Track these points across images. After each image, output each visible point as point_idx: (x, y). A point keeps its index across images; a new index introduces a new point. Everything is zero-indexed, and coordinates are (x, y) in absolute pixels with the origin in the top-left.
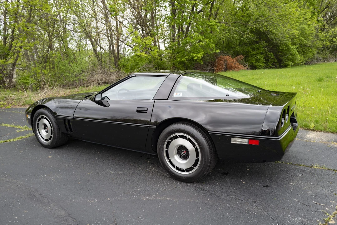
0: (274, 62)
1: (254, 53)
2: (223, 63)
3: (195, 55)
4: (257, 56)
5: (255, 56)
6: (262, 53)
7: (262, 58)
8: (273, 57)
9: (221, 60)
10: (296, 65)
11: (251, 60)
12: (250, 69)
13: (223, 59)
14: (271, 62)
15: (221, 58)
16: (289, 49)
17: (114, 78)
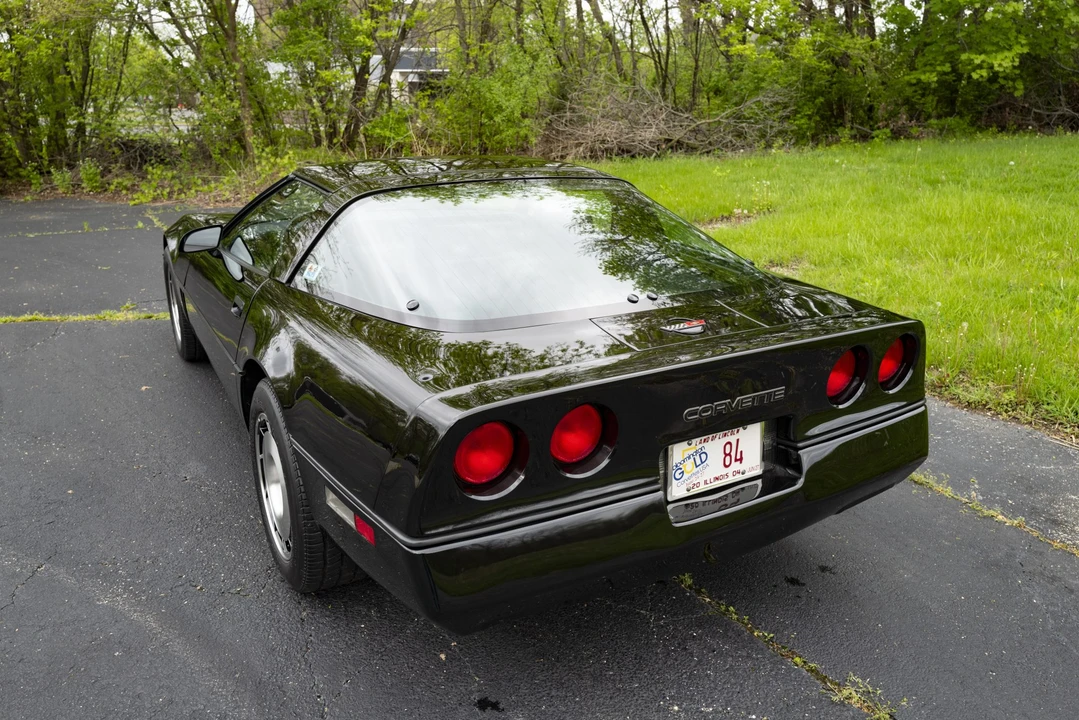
3: (978, 59)
17: (650, 134)
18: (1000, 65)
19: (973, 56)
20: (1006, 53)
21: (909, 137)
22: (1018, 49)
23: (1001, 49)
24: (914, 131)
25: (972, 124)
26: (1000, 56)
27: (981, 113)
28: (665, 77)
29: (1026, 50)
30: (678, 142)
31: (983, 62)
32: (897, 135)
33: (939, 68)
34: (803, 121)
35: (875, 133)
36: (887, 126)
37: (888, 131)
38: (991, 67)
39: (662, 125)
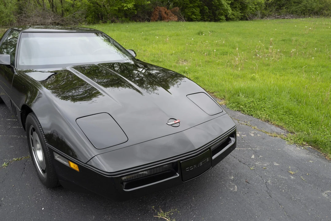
0: (210, 16)
1: (191, 5)
2: (157, 14)
3: (125, 5)
4: (193, 9)
5: (192, 8)
6: (198, 7)
7: (197, 10)
8: (207, 11)
9: (157, 11)
10: (228, 19)
11: (187, 12)
12: (186, 21)
13: (158, 10)
14: (207, 15)
15: (157, 8)
16: (221, 5)
17: (50, 21)
18: (129, 7)
19: (124, 4)
20: (131, 4)
21: (115, 22)
22: (133, 3)
23: (129, 3)
24: (116, 21)
25: (130, 20)
26: (129, 5)
27: (131, 17)
28: (53, 6)
29: (135, 3)
30: (58, 23)
31: (126, 5)
32: (113, 22)
33: (118, 6)
34: (90, 18)
35: (108, 21)
36: (110, 20)
37: (110, 21)
38: (128, 7)
39: (53, 19)
